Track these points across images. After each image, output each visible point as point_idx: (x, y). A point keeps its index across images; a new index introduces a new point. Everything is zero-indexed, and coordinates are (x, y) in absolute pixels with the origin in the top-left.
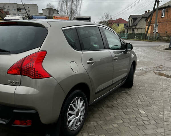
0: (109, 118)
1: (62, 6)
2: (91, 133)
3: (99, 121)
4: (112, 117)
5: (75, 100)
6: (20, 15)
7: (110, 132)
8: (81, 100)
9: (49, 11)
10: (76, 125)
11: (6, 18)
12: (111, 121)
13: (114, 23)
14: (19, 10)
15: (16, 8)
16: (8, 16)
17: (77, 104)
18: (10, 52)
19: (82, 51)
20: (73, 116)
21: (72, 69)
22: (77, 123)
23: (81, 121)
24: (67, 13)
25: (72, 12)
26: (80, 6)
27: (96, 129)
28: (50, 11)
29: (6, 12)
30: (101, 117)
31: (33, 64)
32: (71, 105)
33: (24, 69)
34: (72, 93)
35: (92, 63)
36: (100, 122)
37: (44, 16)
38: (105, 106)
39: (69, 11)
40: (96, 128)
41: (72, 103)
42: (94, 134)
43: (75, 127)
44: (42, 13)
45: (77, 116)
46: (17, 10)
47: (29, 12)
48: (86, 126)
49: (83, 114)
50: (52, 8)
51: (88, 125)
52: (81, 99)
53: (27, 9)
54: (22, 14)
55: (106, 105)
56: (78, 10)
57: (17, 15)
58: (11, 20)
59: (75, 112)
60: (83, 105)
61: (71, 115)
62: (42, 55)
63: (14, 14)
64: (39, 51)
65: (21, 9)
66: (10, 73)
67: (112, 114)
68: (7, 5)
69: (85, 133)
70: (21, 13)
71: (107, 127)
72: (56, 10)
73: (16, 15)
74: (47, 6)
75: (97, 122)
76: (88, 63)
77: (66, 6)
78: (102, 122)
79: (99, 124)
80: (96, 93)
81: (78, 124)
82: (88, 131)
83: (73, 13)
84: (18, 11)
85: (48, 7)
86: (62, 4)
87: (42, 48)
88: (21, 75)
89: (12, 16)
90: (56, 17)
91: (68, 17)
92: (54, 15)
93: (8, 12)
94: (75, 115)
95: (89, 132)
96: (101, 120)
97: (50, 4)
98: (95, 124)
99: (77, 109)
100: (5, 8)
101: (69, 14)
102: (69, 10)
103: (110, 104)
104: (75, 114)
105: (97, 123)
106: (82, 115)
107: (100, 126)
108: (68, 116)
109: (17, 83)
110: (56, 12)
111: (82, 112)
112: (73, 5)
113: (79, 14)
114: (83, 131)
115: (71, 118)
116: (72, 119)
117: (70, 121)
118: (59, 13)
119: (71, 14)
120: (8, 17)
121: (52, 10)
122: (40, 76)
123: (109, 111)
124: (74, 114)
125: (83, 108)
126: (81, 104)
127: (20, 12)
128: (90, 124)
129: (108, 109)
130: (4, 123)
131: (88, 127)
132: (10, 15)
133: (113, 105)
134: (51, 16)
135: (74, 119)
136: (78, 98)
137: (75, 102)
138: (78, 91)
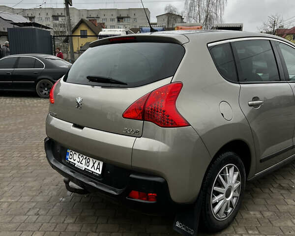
0: (285, 208)
1: (190, 9)
2: (251, 229)
3: (265, 211)
4: (292, 207)
5: (225, 168)
6: (121, 28)
7: (288, 233)
8: (235, 170)
9: (168, 18)
10: (226, 213)
11: (101, 33)
12: (289, 214)
13: (288, 34)
14: (120, 19)
15: (115, 17)
16: (104, 30)
17: (228, 177)
18: (126, 84)
19: (239, 83)
20: (221, 196)
21: (222, 114)
22: (226, 209)
23: (234, 207)
24: (200, 20)
25: (208, 19)
26: (223, 7)
27: (261, 225)
28: (170, 18)
29: (101, 24)
30: (268, 204)
31: (161, 104)
32: (218, 177)
33: (148, 111)
34: (220, 156)
35: (257, 105)
36: (268, 214)
37: (160, 27)
38: (275, 186)
39: (203, 17)
40: (261, 222)
41: (220, 174)
42: (257, 232)
43: (223, 215)
44: (156, 22)
45: (227, 196)
46: (116, 20)
47: (136, 21)
48: (241, 217)
49: (238, 195)
50: (174, 13)
51: (246, 216)
52: (235, 167)
53: (132, 16)
54: (124, 25)
55: (277, 185)
56: (219, 14)
57: (117, 28)
58: (111, 36)
59: (223, 189)
60: (238, 179)
61: (217, 193)
62: (175, 90)
63: (113, 27)
64: (171, 83)
65: (122, 18)
66: (127, 117)
67: (290, 201)
68: (103, 13)
69: (239, 229)
70: (122, 25)
71: (282, 224)
72: (179, 15)
73: (114, 28)
74: (166, 9)
75: (261, 212)
76: (250, 105)
77: (197, 8)
78: (271, 213)
79: (265, 215)
80: (261, 161)
81: (229, 211)
82: (246, 225)
83: (210, 19)
84: (118, 21)
85: (167, 12)
86: (192, 5)
87: (175, 79)
88: (144, 120)
89: (109, 30)
90: (180, 27)
91: (201, 27)
92: (176, 25)
93: (104, 24)
94: (224, 195)
95: (246, 227)
96: (270, 210)
97: (170, 7)
98: (259, 215)
99: (228, 185)
100: (99, 18)
101: (202, 21)
102: (202, 14)
103: (285, 183)
104: (225, 193)
105: (262, 215)
106: (236, 197)
107: (268, 219)
108: (213, 195)
109: (136, 132)
110: (179, 20)
111: (235, 191)
112: (210, 5)
113: (221, 21)
114: (237, 225)
115: (217, 198)
116: (219, 201)
117: (216, 204)
118: (184, 20)
119: (206, 21)
120: (104, 32)
121: (173, 16)
122: (172, 124)
123: (285, 196)
124: (222, 193)
125: (237, 185)
126: (235, 176)
127: (121, 23)
128: (248, 214)
129: (283, 192)
130: (115, 193)
131: (246, 219)
132: (106, 28)
133: (291, 186)
134: (171, 26)
135: (223, 201)
136: (231, 167)
137: (224, 173)
138: (230, 154)
